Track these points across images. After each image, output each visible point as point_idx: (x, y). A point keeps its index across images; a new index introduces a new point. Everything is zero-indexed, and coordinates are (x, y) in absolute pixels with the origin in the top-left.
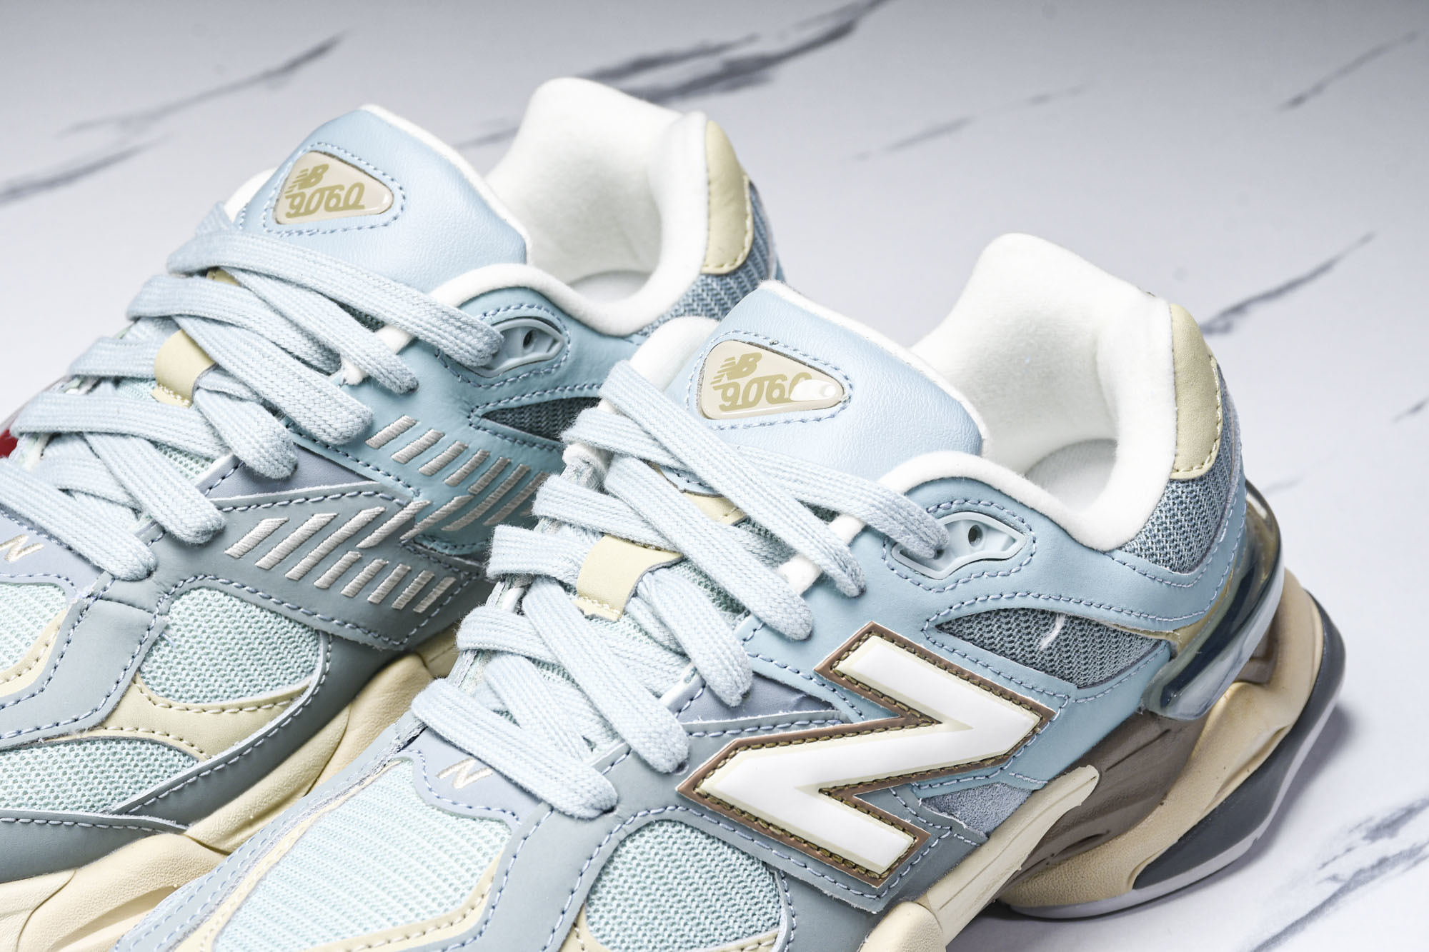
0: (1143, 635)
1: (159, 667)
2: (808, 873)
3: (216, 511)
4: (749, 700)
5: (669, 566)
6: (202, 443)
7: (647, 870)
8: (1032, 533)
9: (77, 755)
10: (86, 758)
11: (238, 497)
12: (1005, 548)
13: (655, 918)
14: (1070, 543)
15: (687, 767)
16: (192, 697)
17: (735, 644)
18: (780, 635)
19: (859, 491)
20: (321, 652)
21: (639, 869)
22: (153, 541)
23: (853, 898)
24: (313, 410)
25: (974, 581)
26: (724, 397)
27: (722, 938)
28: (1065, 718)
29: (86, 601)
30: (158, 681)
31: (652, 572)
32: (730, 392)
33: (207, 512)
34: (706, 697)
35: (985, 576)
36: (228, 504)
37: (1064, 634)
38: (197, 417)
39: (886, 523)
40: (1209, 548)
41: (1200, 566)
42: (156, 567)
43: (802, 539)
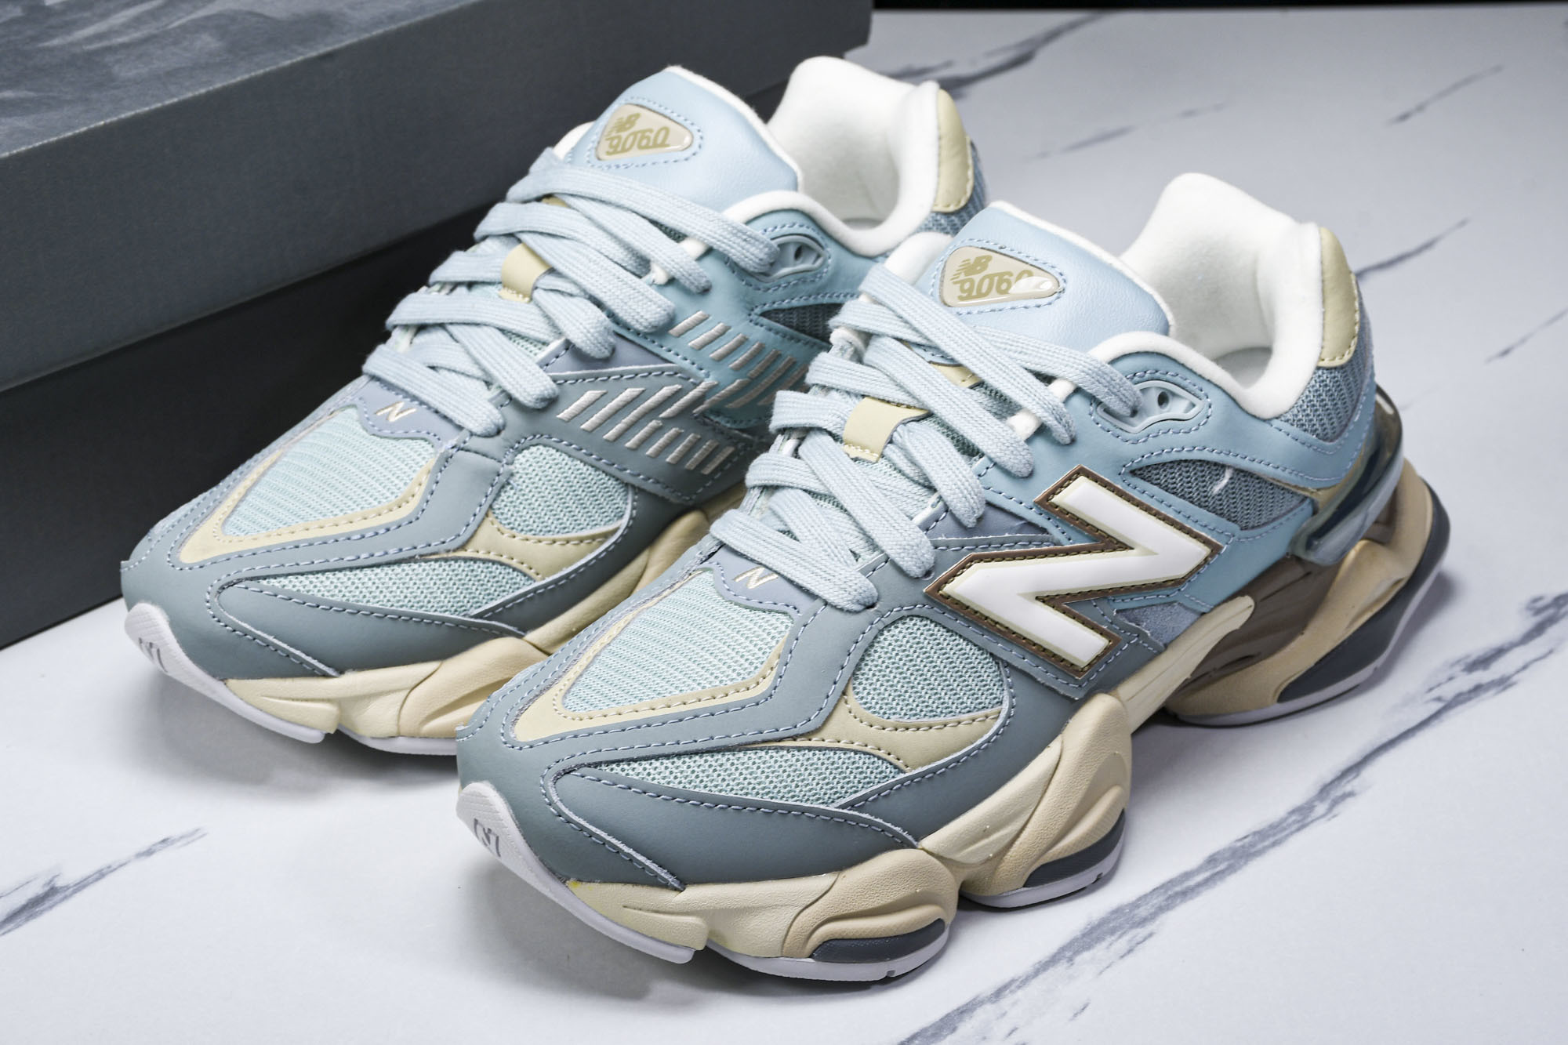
0: (1293, 489)
1: (506, 506)
2: (1026, 663)
3: (552, 383)
4: (982, 523)
5: (919, 420)
6: (540, 330)
7: (901, 654)
8: (1209, 400)
9: (444, 570)
10: (451, 573)
11: (568, 373)
12: (1187, 411)
13: (906, 692)
14: (1238, 411)
15: (933, 574)
16: (531, 530)
17: (972, 478)
18: (1007, 472)
19: (1072, 360)
20: (630, 501)
21: (894, 653)
22: (502, 406)
23: (1060, 685)
24: (630, 304)
25: (1161, 436)
26: (962, 290)
27: (958, 710)
28: (1230, 552)
29: (450, 451)
30: (505, 516)
31: (905, 424)
32: (967, 286)
33: (545, 383)
34: (949, 520)
35: (1171, 432)
36: (561, 378)
37: (1232, 483)
38: (535, 310)
39: (1093, 386)
40: (1346, 426)
41: (1340, 439)
42: (504, 426)
43: (1026, 397)
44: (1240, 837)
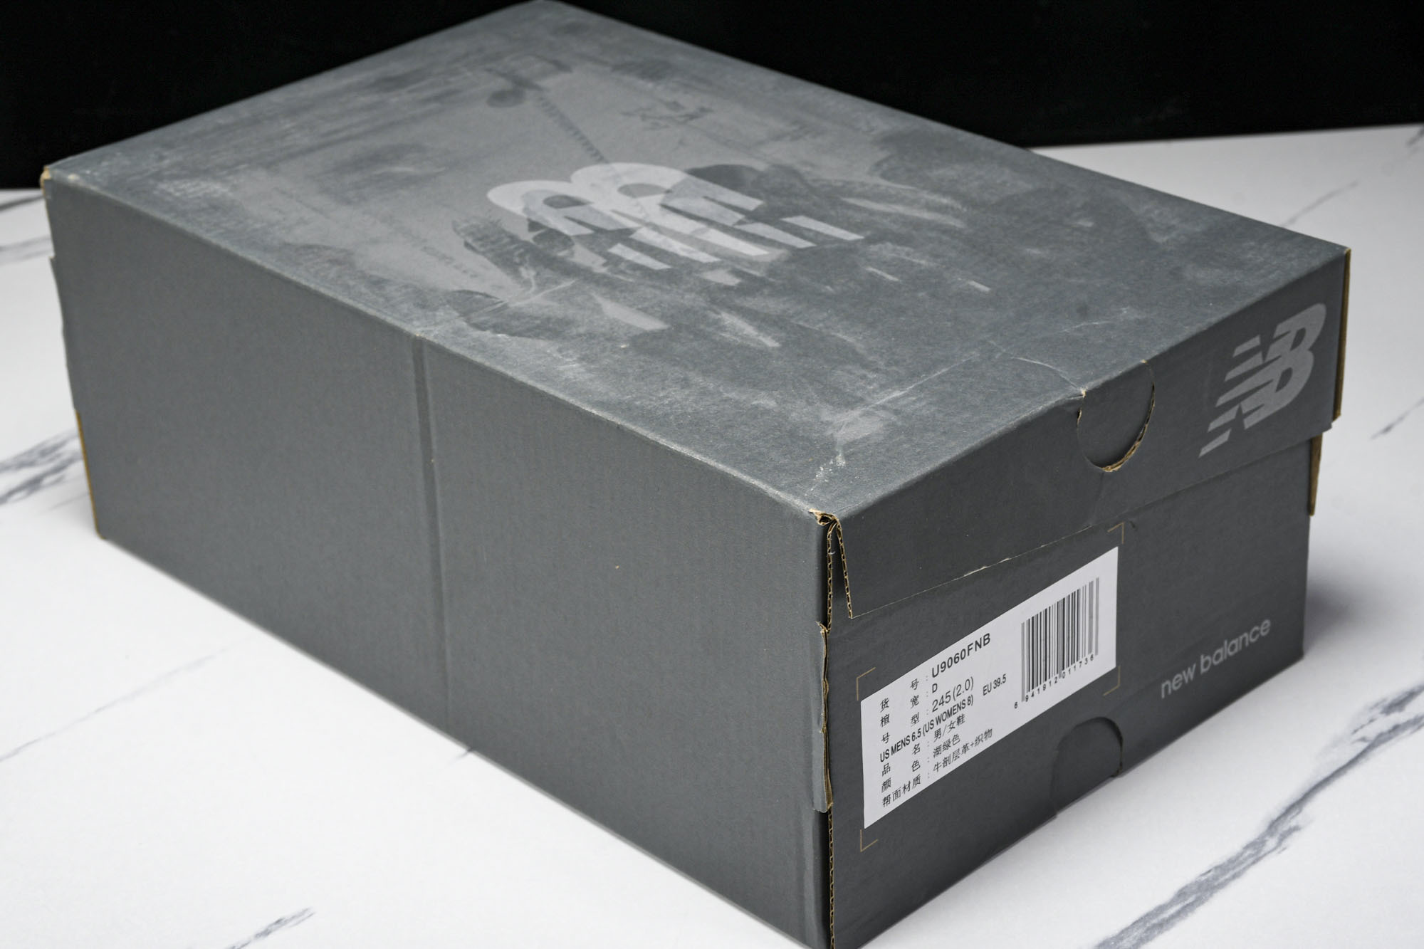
44: (1204, 872)
